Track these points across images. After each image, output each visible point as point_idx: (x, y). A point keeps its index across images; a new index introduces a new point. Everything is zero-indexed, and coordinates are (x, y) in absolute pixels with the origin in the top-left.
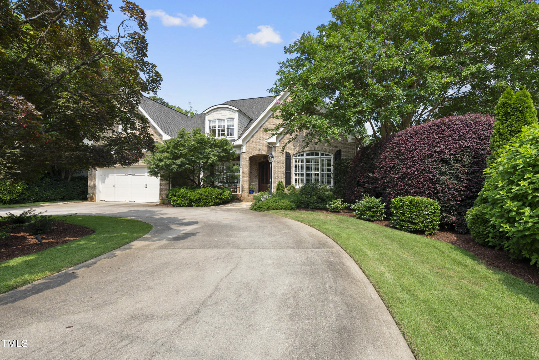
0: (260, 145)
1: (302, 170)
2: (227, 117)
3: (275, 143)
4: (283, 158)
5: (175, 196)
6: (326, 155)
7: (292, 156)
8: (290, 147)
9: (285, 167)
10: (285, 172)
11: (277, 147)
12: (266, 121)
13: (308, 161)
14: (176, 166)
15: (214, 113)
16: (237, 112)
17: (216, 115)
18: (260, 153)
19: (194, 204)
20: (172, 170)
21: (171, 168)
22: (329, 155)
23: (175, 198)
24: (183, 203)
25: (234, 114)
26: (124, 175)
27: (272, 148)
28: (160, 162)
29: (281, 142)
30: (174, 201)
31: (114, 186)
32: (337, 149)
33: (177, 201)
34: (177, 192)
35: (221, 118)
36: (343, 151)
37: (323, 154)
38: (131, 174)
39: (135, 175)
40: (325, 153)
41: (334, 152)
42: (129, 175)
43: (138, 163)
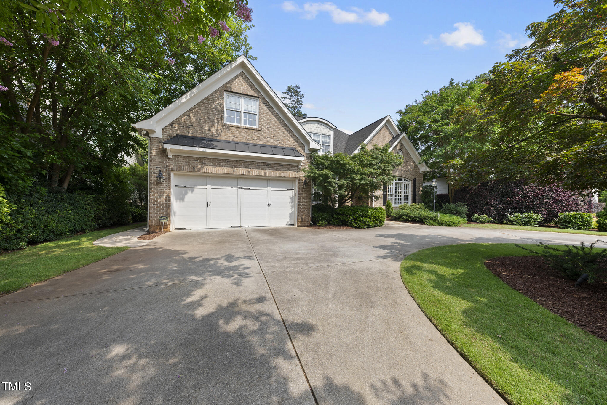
1: (392, 192)
2: (323, 133)
6: (407, 181)
10: (382, 193)
15: (309, 125)
16: (333, 130)
17: (311, 127)
25: (330, 131)
26: (230, 187)
31: (209, 204)
32: (414, 177)
35: (316, 132)
36: (417, 180)
37: (405, 181)
38: (243, 187)
39: (251, 188)
40: (406, 179)
41: (412, 180)
42: (240, 188)
43: (265, 174)
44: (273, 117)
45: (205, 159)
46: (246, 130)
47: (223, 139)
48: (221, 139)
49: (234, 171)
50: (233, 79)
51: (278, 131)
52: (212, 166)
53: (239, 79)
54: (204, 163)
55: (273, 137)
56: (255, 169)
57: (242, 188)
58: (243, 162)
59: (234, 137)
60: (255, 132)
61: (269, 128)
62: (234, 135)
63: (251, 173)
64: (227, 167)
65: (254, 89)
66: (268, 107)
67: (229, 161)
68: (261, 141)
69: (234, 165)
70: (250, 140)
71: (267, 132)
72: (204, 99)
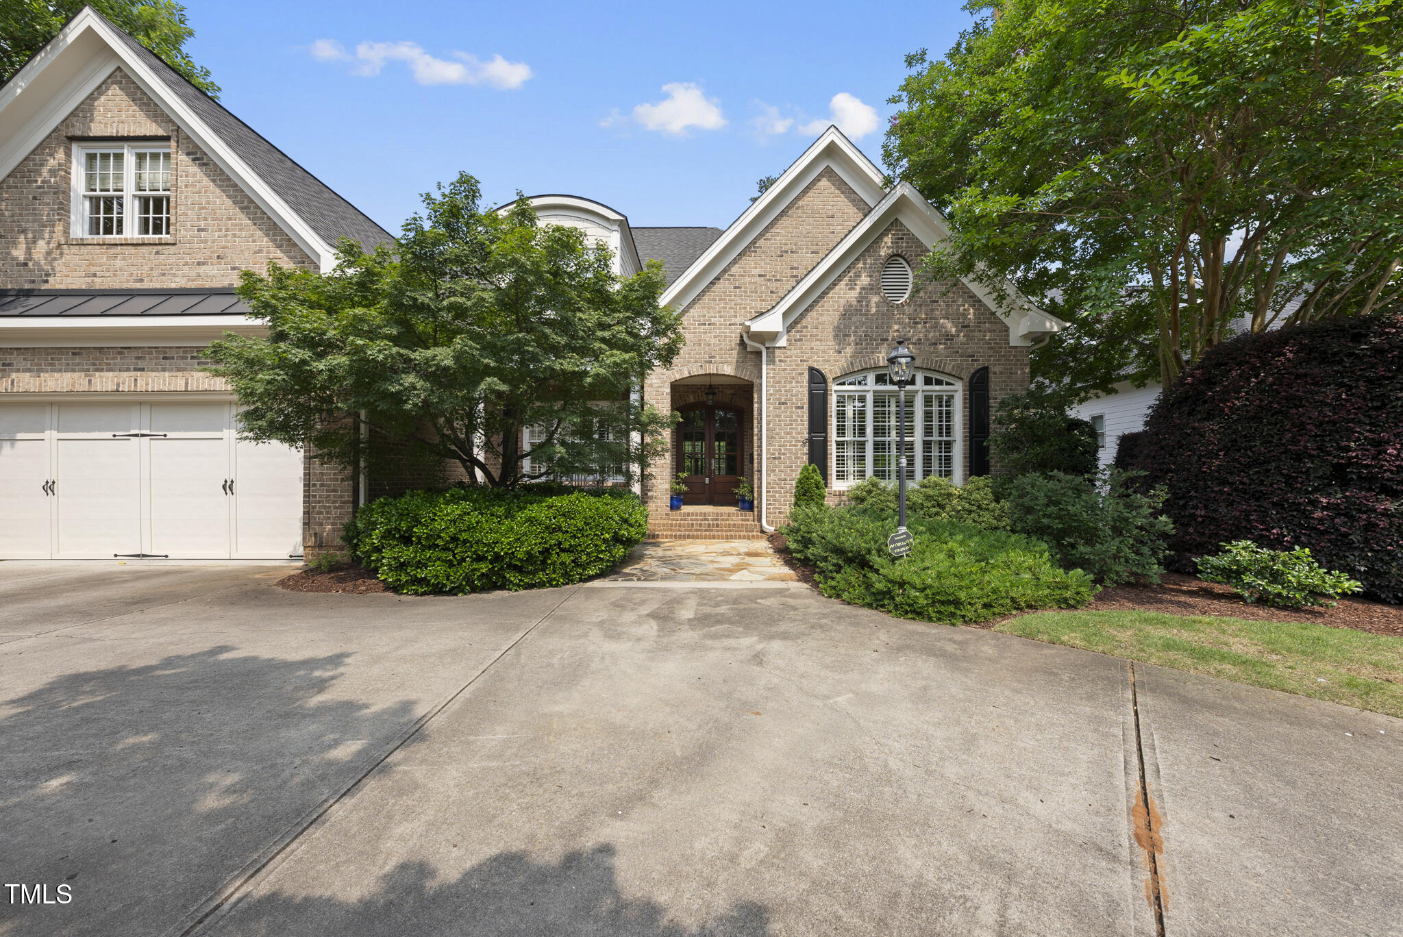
0: (713, 341)
1: (862, 432)
3: (774, 336)
4: (801, 391)
5: (406, 540)
6: (939, 382)
7: (830, 380)
8: (824, 352)
9: (806, 417)
10: (806, 436)
11: (777, 352)
12: (735, 261)
13: (879, 401)
14: (420, 384)
16: (616, 228)
18: (711, 369)
19: (512, 577)
20: (398, 398)
21: (393, 388)
22: (948, 384)
23: (407, 554)
24: (458, 574)
26: (109, 435)
27: (759, 353)
28: (320, 356)
29: (793, 333)
30: (402, 566)
31: (49, 488)
32: (977, 366)
33: (421, 565)
34: (417, 522)
36: (995, 373)
37: (928, 381)
38: (147, 432)
39: (170, 435)
40: (935, 376)
41: (966, 376)
42: (136, 435)
43: (187, 384)
44: (218, 191)
45: (12, 354)
46: (132, 250)
47: (62, 287)
48: (58, 287)
49: (90, 381)
50: (92, 97)
51: (234, 236)
52: (29, 370)
53: (110, 92)
54: (9, 365)
55: (215, 261)
56: (157, 370)
57: (143, 435)
58: (120, 353)
59: (95, 275)
60: (157, 253)
61: (202, 230)
62: (93, 270)
63: (141, 386)
64: (73, 371)
65: (155, 116)
66: (200, 165)
67: (77, 352)
68: (178, 279)
69: (94, 365)
70: (142, 280)
71: (196, 245)
72: (8, 176)
